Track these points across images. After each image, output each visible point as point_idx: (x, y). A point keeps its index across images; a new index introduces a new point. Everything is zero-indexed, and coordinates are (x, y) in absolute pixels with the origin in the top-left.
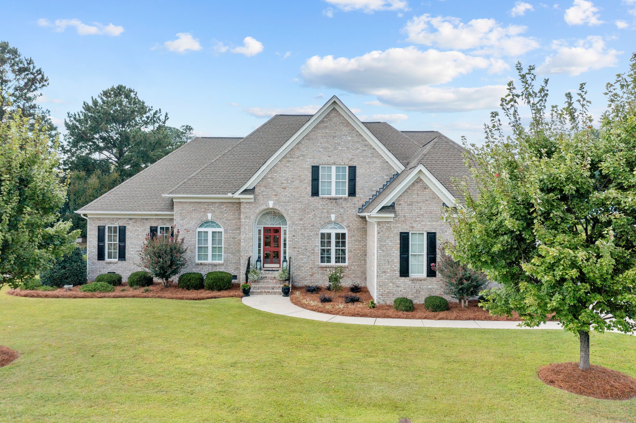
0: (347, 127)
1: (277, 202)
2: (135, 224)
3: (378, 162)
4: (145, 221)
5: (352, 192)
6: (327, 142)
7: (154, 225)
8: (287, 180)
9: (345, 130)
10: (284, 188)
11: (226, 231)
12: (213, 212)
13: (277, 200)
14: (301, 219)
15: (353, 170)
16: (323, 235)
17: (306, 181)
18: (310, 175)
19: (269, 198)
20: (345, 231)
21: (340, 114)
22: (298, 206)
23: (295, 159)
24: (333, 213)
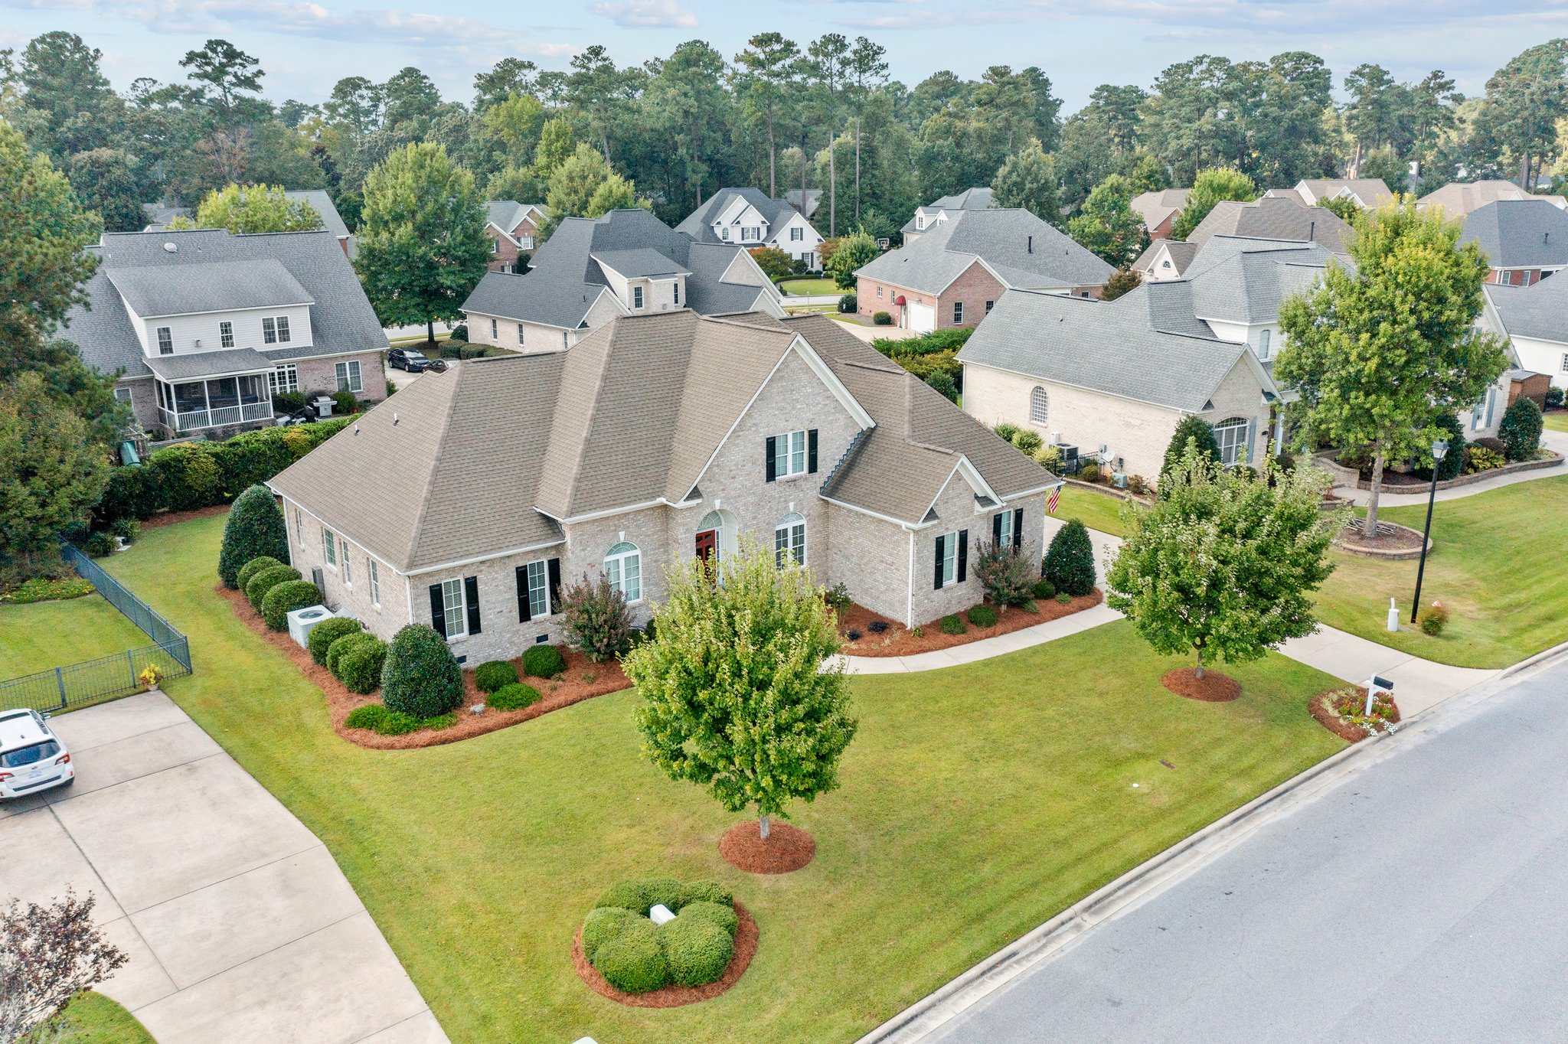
0: (807, 373)
1: (726, 499)
2: (490, 570)
3: (841, 418)
4: (506, 561)
5: (813, 467)
6: (784, 400)
7: (521, 564)
8: (736, 465)
9: (804, 377)
10: (733, 478)
11: (645, 554)
12: (626, 528)
13: (724, 497)
14: (755, 518)
15: (813, 436)
16: (778, 532)
17: (760, 462)
18: (765, 452)
19: (714, 495)
20: (803, 522)
21: (798, 356)
22: (751, 499)
23: (746, 432)
24: (791, 501)
